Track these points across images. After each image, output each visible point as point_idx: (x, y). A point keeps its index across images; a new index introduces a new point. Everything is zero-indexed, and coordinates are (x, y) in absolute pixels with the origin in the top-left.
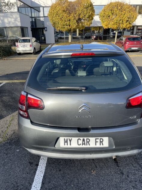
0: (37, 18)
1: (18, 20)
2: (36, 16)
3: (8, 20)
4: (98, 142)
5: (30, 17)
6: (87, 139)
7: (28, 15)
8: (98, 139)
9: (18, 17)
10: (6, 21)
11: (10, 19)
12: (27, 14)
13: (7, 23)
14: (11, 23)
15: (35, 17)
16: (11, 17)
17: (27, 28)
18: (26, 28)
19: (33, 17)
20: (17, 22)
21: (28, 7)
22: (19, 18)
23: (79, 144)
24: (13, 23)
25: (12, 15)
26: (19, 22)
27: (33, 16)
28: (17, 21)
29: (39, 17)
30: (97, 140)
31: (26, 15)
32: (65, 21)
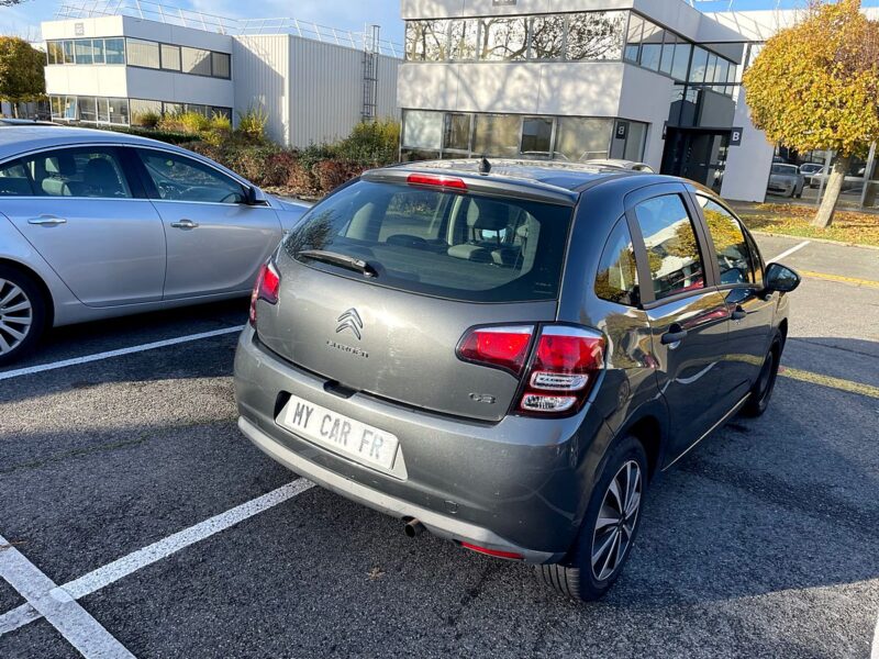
0: (715, 88)
1: (613, 92)
2: (708, 80)
3: (575, 88)
4: (367, 442)
5: (677, 83)
6: (345, 423)
7: (669, 76)
8: (371, 433)
9: (617, 82)
10: (568, 91)
11: (583, 87)
12: (665, 68)
13: (570, 102)
14: (584, 103)
15: (704, 84)
16: (591, 78)
17: (647, 124)
18: (644, 125)
19: (695, 85)
20: (607, 100)
21: (680, 40)
22: (619, 87)
23: (324, 431)
24: (592, 103)
25: (596, 73)
26: (614, 100)
27: (697, 78)
28: (610, 95)
29: (726, 84)
30: (368, 437)
31: (659, 72)
32: (818, 106)
